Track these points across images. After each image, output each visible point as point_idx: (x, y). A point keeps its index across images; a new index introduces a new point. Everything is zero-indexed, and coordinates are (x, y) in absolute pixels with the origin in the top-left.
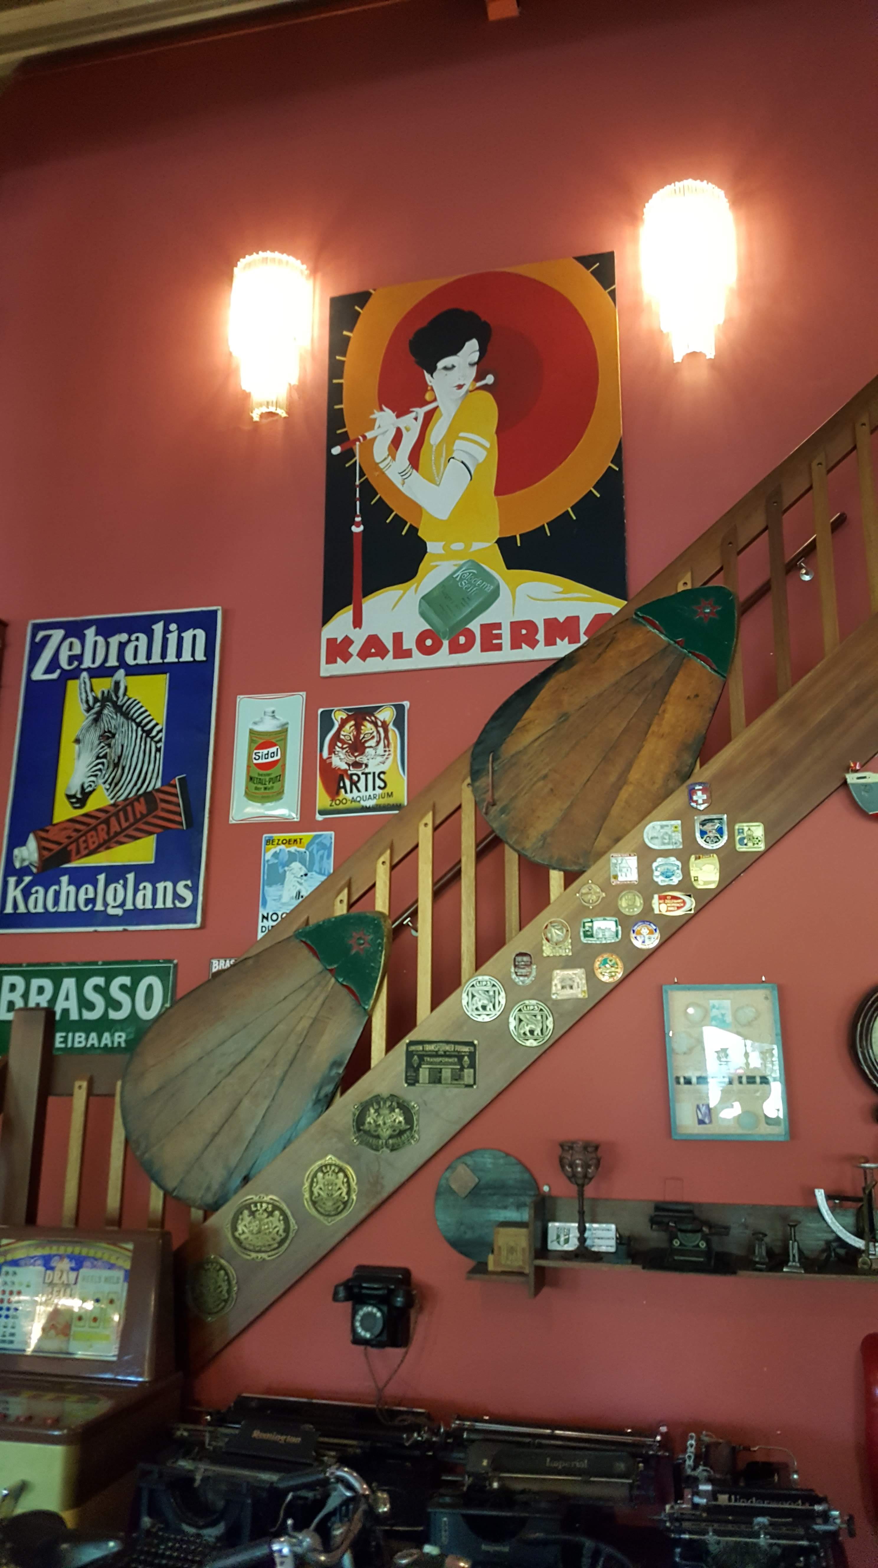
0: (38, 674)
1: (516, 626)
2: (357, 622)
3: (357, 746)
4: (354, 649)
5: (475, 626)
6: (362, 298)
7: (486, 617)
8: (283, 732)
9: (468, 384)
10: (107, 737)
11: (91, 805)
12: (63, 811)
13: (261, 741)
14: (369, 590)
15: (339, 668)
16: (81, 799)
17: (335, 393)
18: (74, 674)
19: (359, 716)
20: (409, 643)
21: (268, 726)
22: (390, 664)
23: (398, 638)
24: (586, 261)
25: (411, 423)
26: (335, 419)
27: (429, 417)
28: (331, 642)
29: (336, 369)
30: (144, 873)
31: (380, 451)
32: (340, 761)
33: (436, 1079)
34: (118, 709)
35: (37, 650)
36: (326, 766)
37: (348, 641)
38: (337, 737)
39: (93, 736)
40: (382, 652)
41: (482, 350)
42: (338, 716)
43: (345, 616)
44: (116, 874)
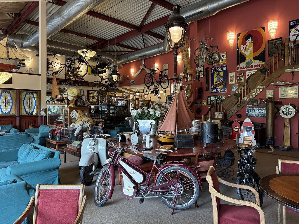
0: (212, 72)
1: (254, 65)
2: (240, 66)
3: (240, 77)
4: (240, 68)
5: (251, 66)
6: (240, 34)
7: (252, 65)
8: (233, 76)
9: (250, 42)
10: (218, 77)
11: (217, 83)
12: (215, 84)
13: (231, 77)
14: (241, 63)
15: (238, 70)
16: (216, 82)
17: (237, 44)
18: (215, 72)
19: (240, 74)
20: (245, 67)
21: (232, 75)
22: (243, 69)
23: (244, 67)
24: (262, 28)
25: (245, 46)
26: (238, 46)
27: (246, 45)
28: (237, 68)
29: (238, 41)
30: (222, 88)
31: (242, 49)
32: (238, 78)
33: (242, 103)
34: (219, 75)
35: (212, 70)
36: (237, 79)
37: (239, 68)
38: (238, 76)
39: (217, 77)
40: (242, 68)
41: (252, 38)
42: (238, 74)
43: (239, 65)
44: (219, 88)
